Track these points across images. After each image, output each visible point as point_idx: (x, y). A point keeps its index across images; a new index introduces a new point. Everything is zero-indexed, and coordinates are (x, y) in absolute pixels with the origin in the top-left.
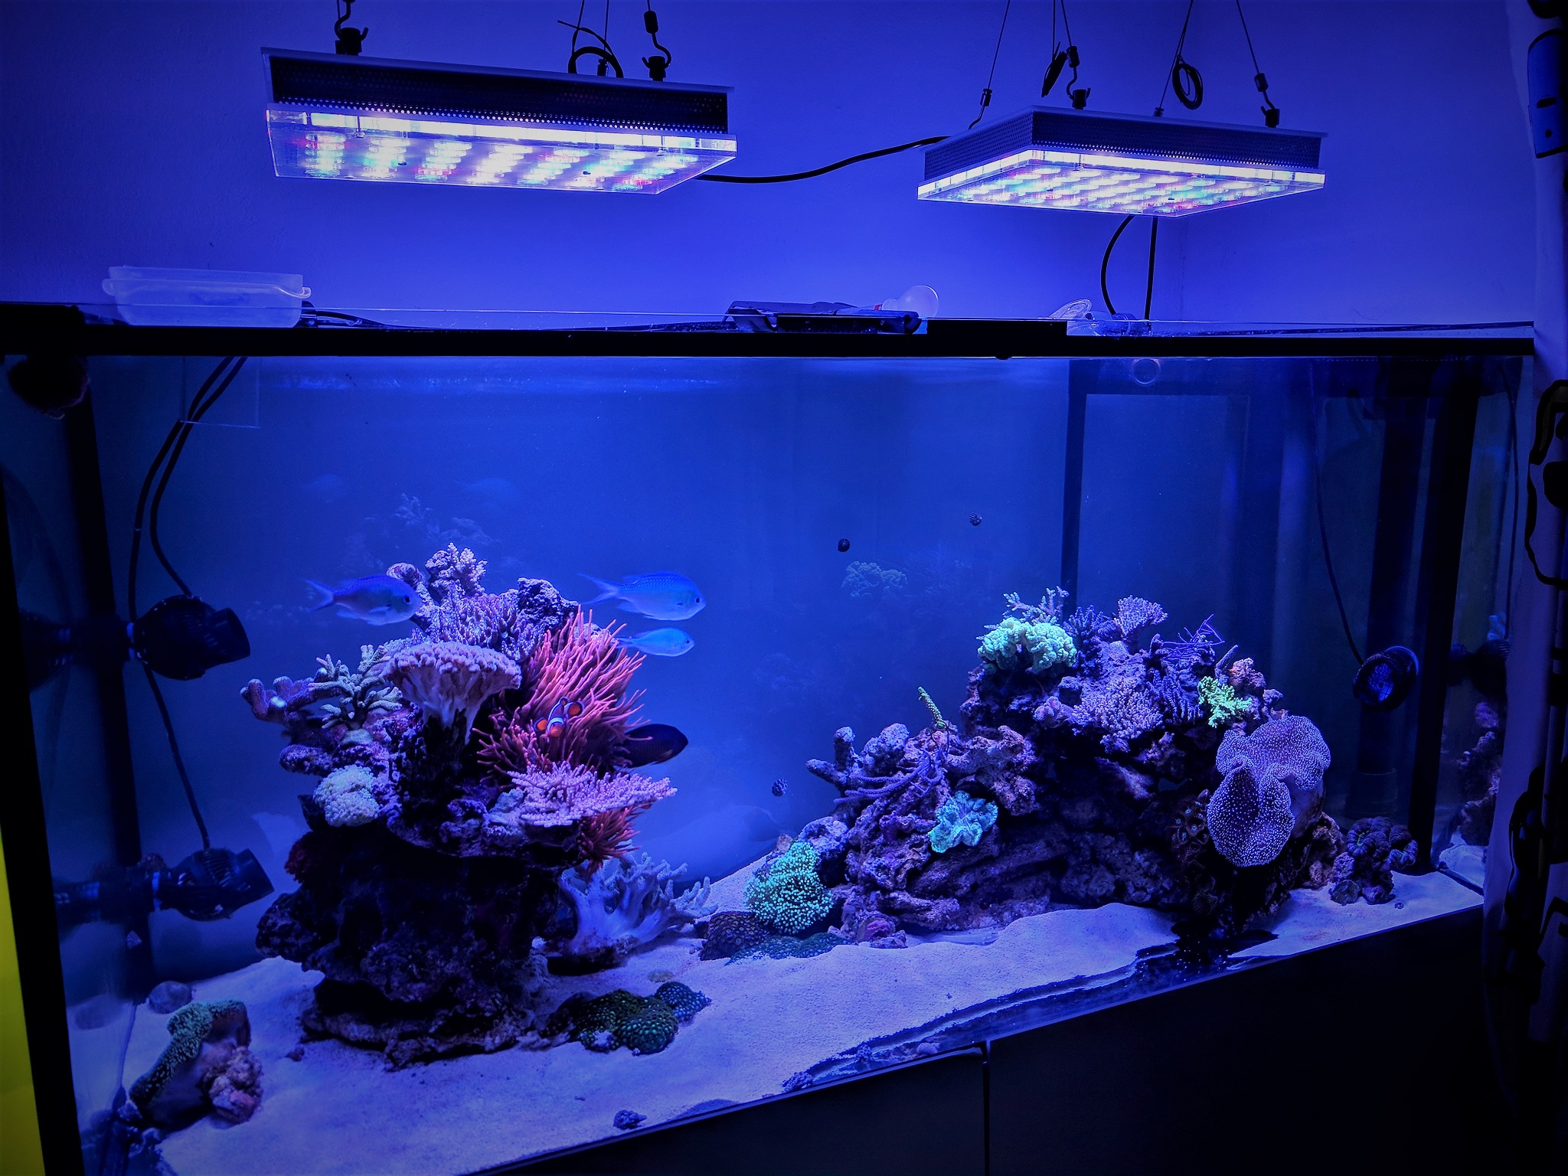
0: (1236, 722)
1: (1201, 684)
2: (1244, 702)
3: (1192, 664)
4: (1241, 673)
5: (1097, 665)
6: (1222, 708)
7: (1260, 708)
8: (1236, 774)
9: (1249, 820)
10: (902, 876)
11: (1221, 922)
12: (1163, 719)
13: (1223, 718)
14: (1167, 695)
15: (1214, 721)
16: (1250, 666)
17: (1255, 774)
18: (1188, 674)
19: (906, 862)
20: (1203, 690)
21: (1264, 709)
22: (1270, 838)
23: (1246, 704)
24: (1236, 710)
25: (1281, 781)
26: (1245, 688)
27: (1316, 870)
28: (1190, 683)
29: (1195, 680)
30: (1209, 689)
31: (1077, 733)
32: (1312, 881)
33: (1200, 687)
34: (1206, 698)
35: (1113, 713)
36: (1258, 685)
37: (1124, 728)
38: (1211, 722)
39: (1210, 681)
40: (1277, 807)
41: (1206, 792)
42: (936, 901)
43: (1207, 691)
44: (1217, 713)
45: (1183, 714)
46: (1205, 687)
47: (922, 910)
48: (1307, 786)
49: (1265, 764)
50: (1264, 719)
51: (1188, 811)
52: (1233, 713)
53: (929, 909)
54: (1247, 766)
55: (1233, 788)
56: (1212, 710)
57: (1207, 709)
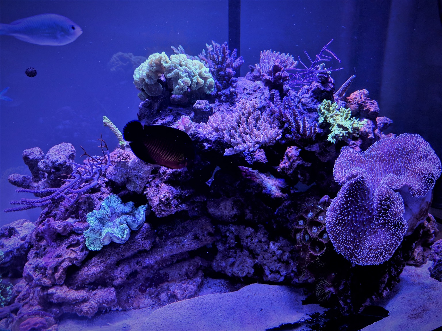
0: (353, 140)
1: (321, 106)
2: (360, 122)
3: (313, 89)
4: (357, 100)
5: (231, 93)
6: (340, 126)
7: (374, 129)
8: (351, 185)
9: (364, 225)
10: (59, 273)
11: (341, 302)
12: (283, 134)
13: (341, 135)
14: (288, 114)
15: (333, 138)
16: (366, 95)
17: (369, 185)
18: (310, 98)
19: (63, 261)
20: (323, 111)
21: (377, 131)
22: (384, 243)
23: (362, 124)
24: (353, 128)
25: (395, 191)
26: (361, 113)
27: (418, 253)
28: (311, 105)
29: (316, 103)
30: (328, 110)
31: (208, 147)
32: (415, 261)
33: (320, 109)
34: (326, 118)
35: (234, 128)
36: (372, 110)
37: (244, 142)
38: (330, 138)
39: (329, 103)
40: (392, 215)
41: (326, 198)
42: (94, 292)
43: (326, 112)
44: (336, 131)
45: (301, 130)
46: (324, 108)
47: (78, 302)
48: (420, 194)
49: (379, 175)
50: (377, 138)
51: (310, 215)
52: (350, 131)
53: (85, 300)
54: (362, 178)
55: (348, 197)
56: (330, 128)
57: (326, 127)
